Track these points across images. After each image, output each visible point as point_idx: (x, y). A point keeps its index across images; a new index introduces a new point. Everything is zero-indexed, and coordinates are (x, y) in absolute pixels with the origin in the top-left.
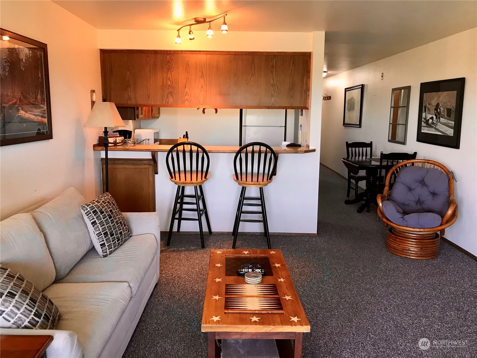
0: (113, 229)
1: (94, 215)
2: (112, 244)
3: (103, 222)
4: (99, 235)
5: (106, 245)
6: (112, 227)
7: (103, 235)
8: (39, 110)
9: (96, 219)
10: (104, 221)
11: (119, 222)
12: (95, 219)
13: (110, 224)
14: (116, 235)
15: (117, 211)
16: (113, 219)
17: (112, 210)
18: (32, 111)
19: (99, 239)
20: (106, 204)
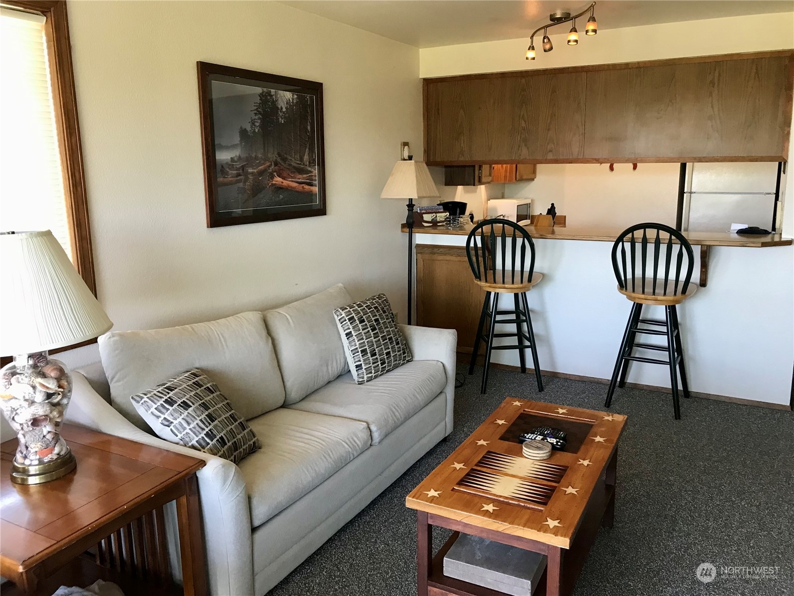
0: (375, 346)
1: (350, 323)
2: (372, 367)
3: (362, 335)
4: (354, 351)
5: (364, 367)
6: (374, 343)
7: (360, 352)
8: (305, 176)
9: (353, 329)
10: (363, 333)
11: (388, 337)
12: (351, 330)
13: (373, 338)
14: (380, 355)
15: (387, 321)
16: (377, 332)
17: (378, 319)
18: (293, 177)
19: (355, 358)
20: (372, 309)
